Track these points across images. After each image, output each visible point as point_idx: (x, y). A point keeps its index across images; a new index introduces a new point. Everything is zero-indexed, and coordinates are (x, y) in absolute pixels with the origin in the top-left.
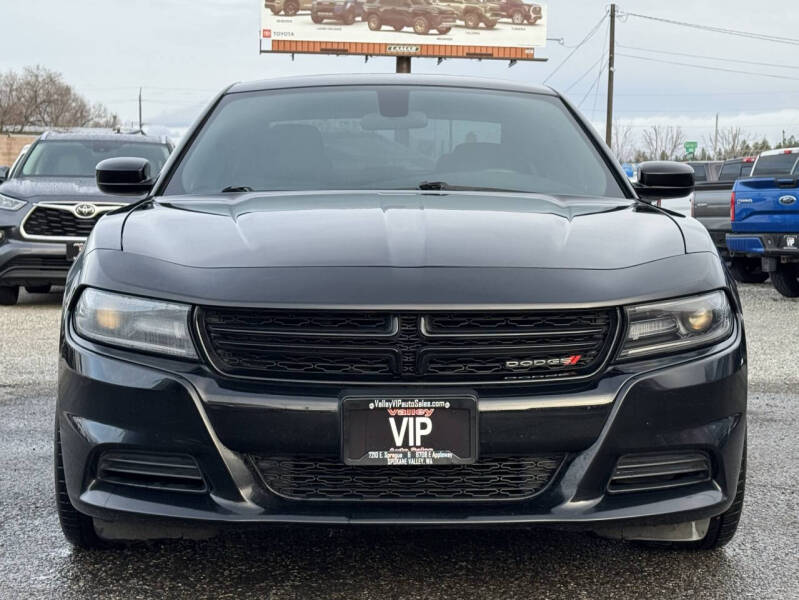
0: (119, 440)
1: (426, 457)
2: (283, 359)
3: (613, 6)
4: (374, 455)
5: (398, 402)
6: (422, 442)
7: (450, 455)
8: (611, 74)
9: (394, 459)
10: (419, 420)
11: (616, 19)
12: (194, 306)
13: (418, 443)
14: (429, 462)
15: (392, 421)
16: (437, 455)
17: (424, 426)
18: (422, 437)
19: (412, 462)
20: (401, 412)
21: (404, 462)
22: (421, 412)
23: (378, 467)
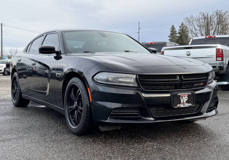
0: (120, 107)
1: (187, 105)
2: (155, 86)
3: (2, 24)
4: (178, 105)
5: (182, 94)
6: (186, 102)
7: (191, 104)
8: (2, 37)
9: (182, 106)
10: (186, 97)
11: (2, 26)
12: (137, 75)
13: (185, 102)
14: (188, 106)
15: (181, 98)
16: (189, 105)
17: (186, 98)
18: (186, 101)
19: (185, 106)
20: (182, 96)
21: (183, 106)
22: (186, 95)
23: (179, 108)
